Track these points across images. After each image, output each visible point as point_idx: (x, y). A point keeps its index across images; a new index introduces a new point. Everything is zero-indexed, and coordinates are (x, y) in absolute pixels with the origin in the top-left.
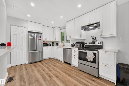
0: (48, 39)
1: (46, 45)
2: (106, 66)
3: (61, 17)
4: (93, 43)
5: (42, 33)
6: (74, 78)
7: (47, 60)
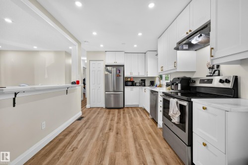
0: (135, 74)
1: (132, 84)
2: (205, 145)
3: (140, 34)
4: (208, 80)
5: (123, 66)
6: (137, 145)
7: (130, 109)
